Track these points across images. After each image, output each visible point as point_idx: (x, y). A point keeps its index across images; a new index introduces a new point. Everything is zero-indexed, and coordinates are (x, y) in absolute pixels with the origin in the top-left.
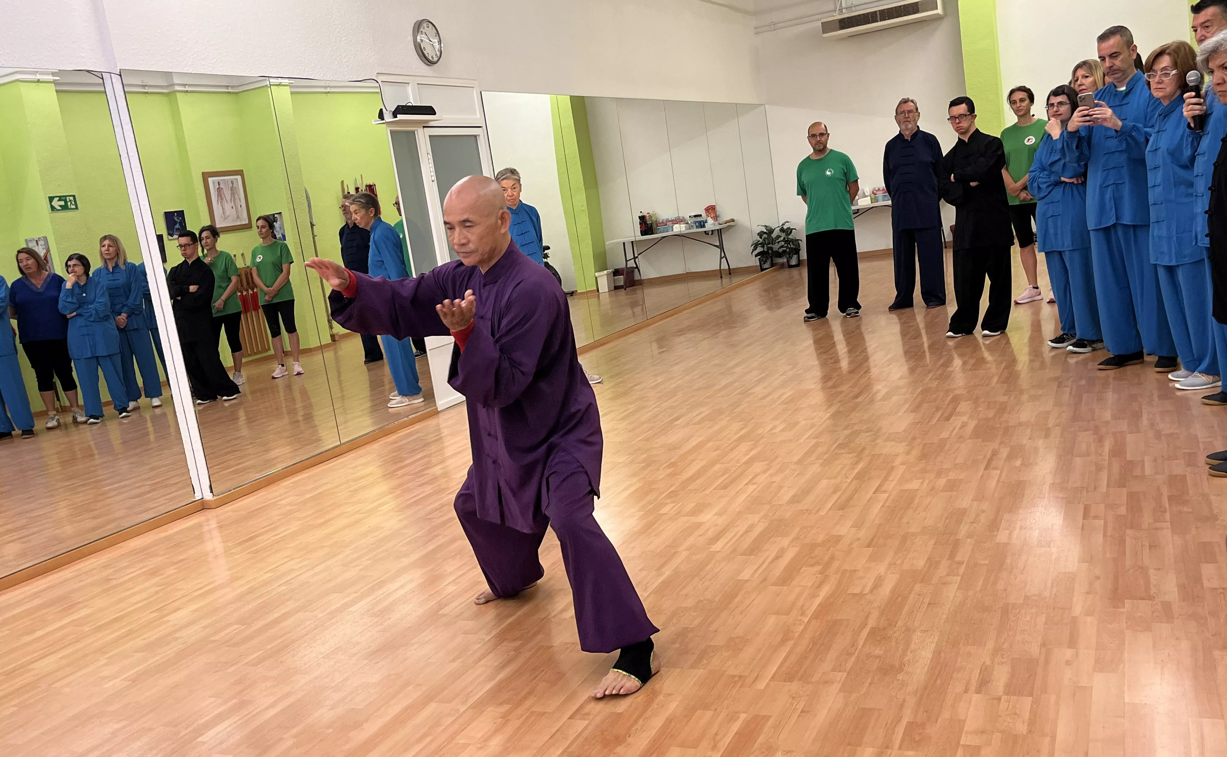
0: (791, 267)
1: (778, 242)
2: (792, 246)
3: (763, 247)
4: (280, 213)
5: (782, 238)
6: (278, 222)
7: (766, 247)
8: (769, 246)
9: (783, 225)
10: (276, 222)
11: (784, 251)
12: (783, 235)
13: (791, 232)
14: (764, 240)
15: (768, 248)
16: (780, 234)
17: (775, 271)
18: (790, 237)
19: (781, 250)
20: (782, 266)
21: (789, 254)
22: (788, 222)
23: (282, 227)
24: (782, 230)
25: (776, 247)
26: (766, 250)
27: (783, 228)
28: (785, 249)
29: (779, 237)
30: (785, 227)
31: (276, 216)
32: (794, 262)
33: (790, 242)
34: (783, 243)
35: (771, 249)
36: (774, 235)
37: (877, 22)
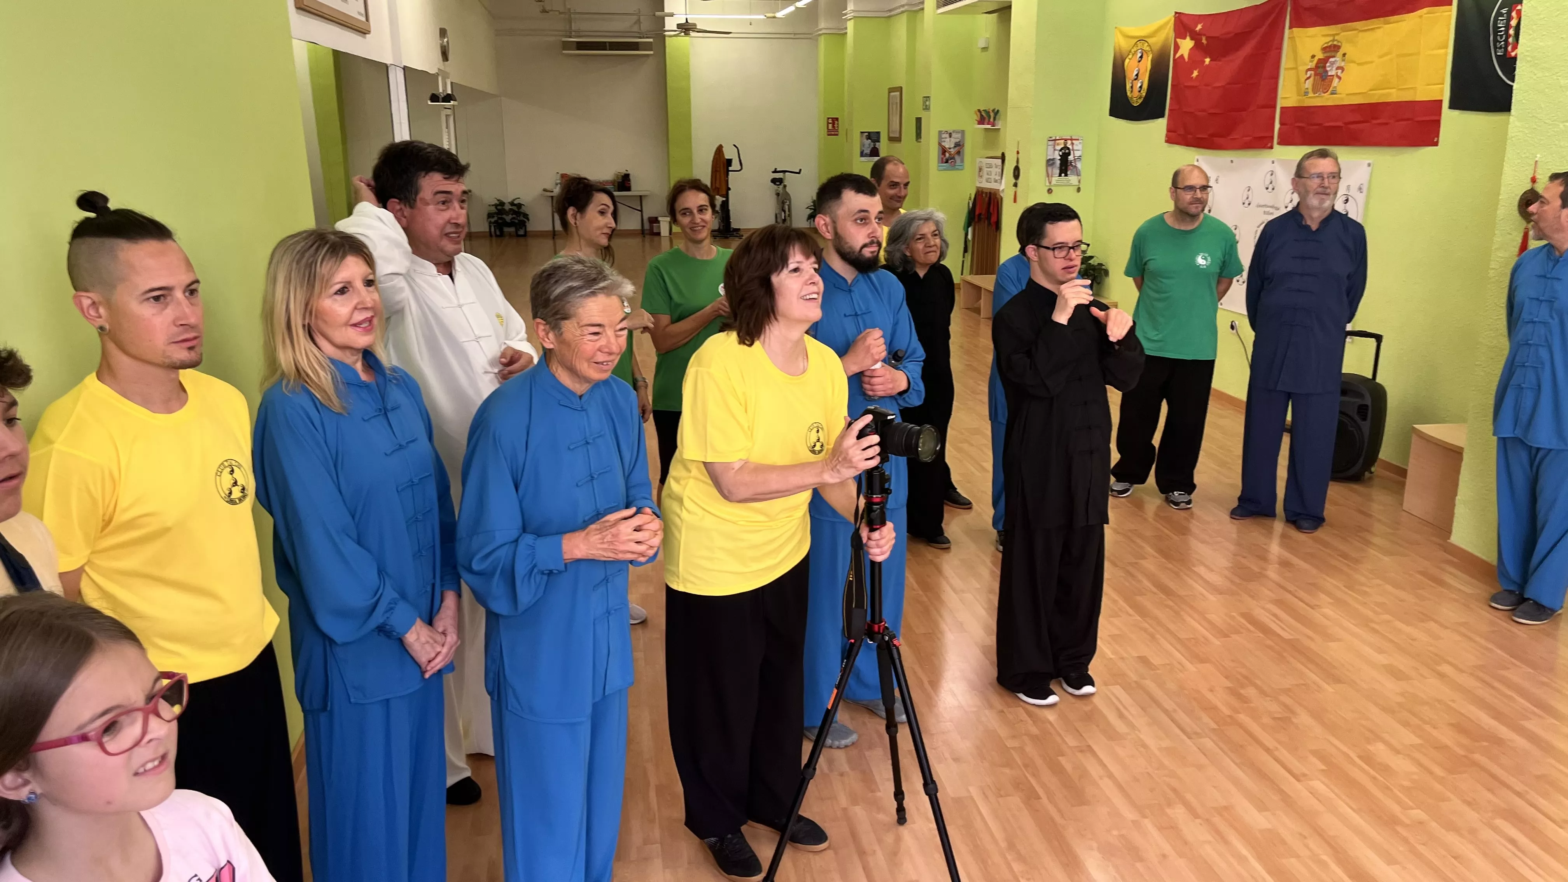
0: (518, 236)
1: (511, 214)
2: (521, 218)
3: (495, 217)
8: (500, 216)
11: (514, 223)
19: (511, 221)
21: (518, 225)
27: (513, 202)
28: (514, 220)
29: (510, 209)
30: (515, 202)
32: (521, 232)
33: (519, 215)
34: (514, 215)
35: (502, 219)
36: (506, 208)
37: (606, 50)
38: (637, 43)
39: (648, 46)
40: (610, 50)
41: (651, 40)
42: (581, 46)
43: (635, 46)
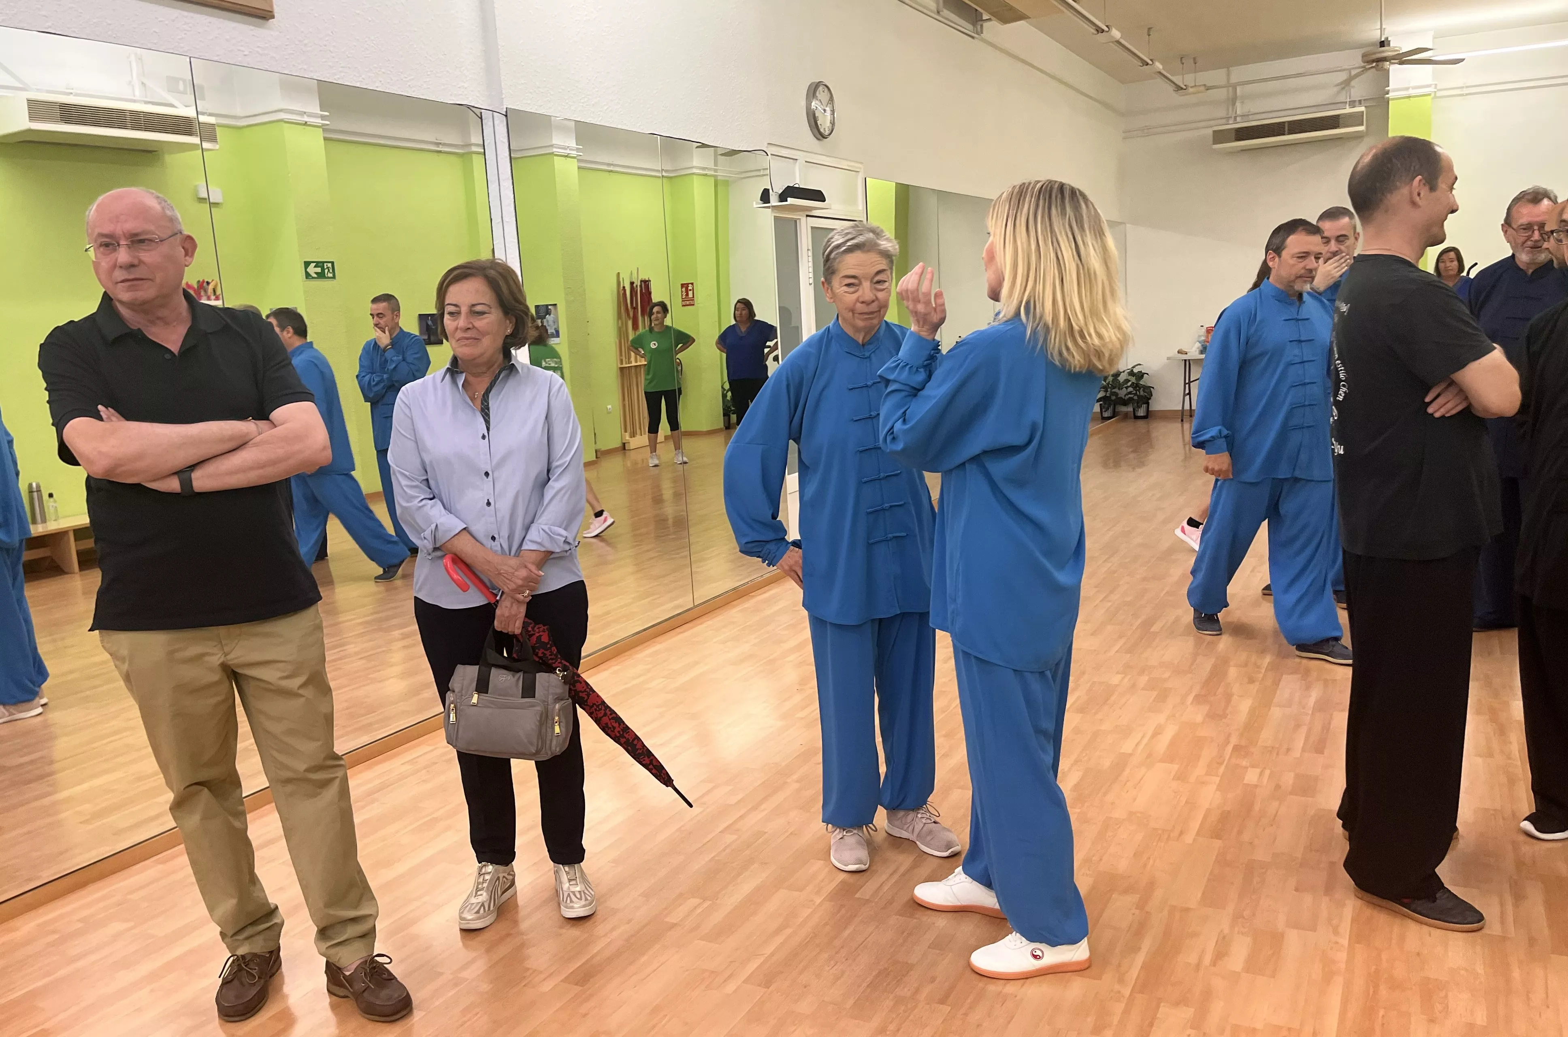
0: (1136, 417)
1: (1127, 388)
2: (1142, 393)
3: (1106, 391)
4: (555, 305)
5: (1129, 384)
6: (552, 315)
7: (1108, 393)
8: (1113, 390)
9: (1133, 367)
10: (550, 315)
11: (1131, 399)
12: (1133, 379)
13: (1142, 376)
14: (1108, 384)
15: (1113, 394)
16: (1129, 378)
17: (1118, 421)
18: (1141, 382)
19: (1127, 397)
20: (1126, 416)
21: (1138, 403)
22: (1140, 365)
23: (556, 321)
24: (1132, 373)
25: (1122, 393)
26: (1108, 395)
27: (1132, 370)
28: (1132, 396)
29: (1127, 381)
30: (1135, 370)
31: (550, 307)
32: (1141, 412)
33: (1140, 389)
34: (1130, 389)
35: (1116, 394)
36: (1122, 378)
37: (1284, 134)
38: (1337, 117)
39: (1356, 119)
40: (1290, 133)
41: (1362, 109)
42: (1243, 134)
43: (1333, 122)
